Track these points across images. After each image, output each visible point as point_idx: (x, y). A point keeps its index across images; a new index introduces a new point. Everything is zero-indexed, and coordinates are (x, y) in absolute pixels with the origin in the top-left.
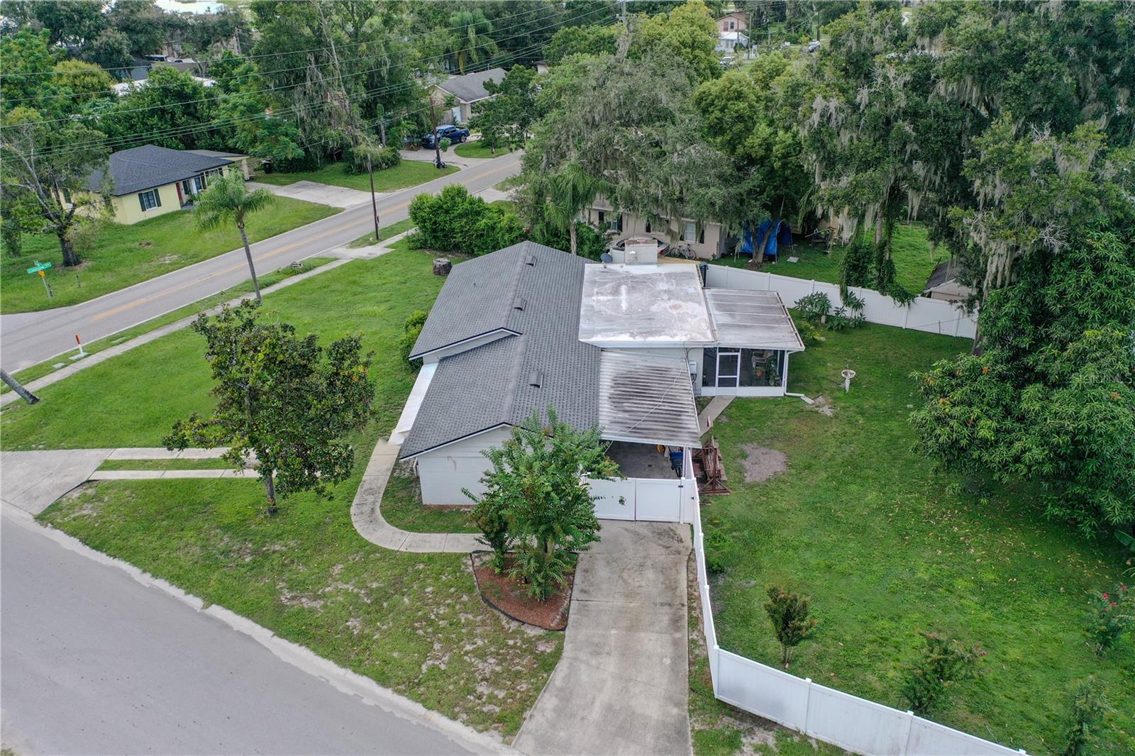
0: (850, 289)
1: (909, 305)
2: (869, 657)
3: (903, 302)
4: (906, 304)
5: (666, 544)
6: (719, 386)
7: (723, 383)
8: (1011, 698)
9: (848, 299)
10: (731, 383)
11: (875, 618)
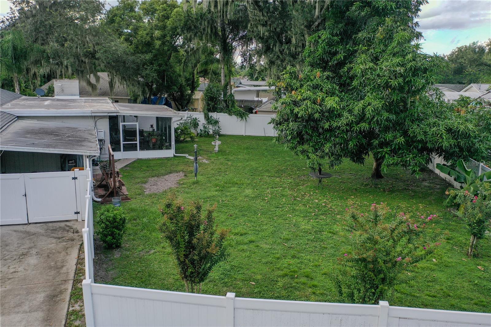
0: (211, 114)
1: (246, 119)
2: (285, 289)
3: (242, 118)
4: (244, 118)
5: (60, 236)
6: (123, 151)
7: (127, 148)
8: (435, 297)
9: (209, 120)
10: (133, 148)
11: (278, 258)
